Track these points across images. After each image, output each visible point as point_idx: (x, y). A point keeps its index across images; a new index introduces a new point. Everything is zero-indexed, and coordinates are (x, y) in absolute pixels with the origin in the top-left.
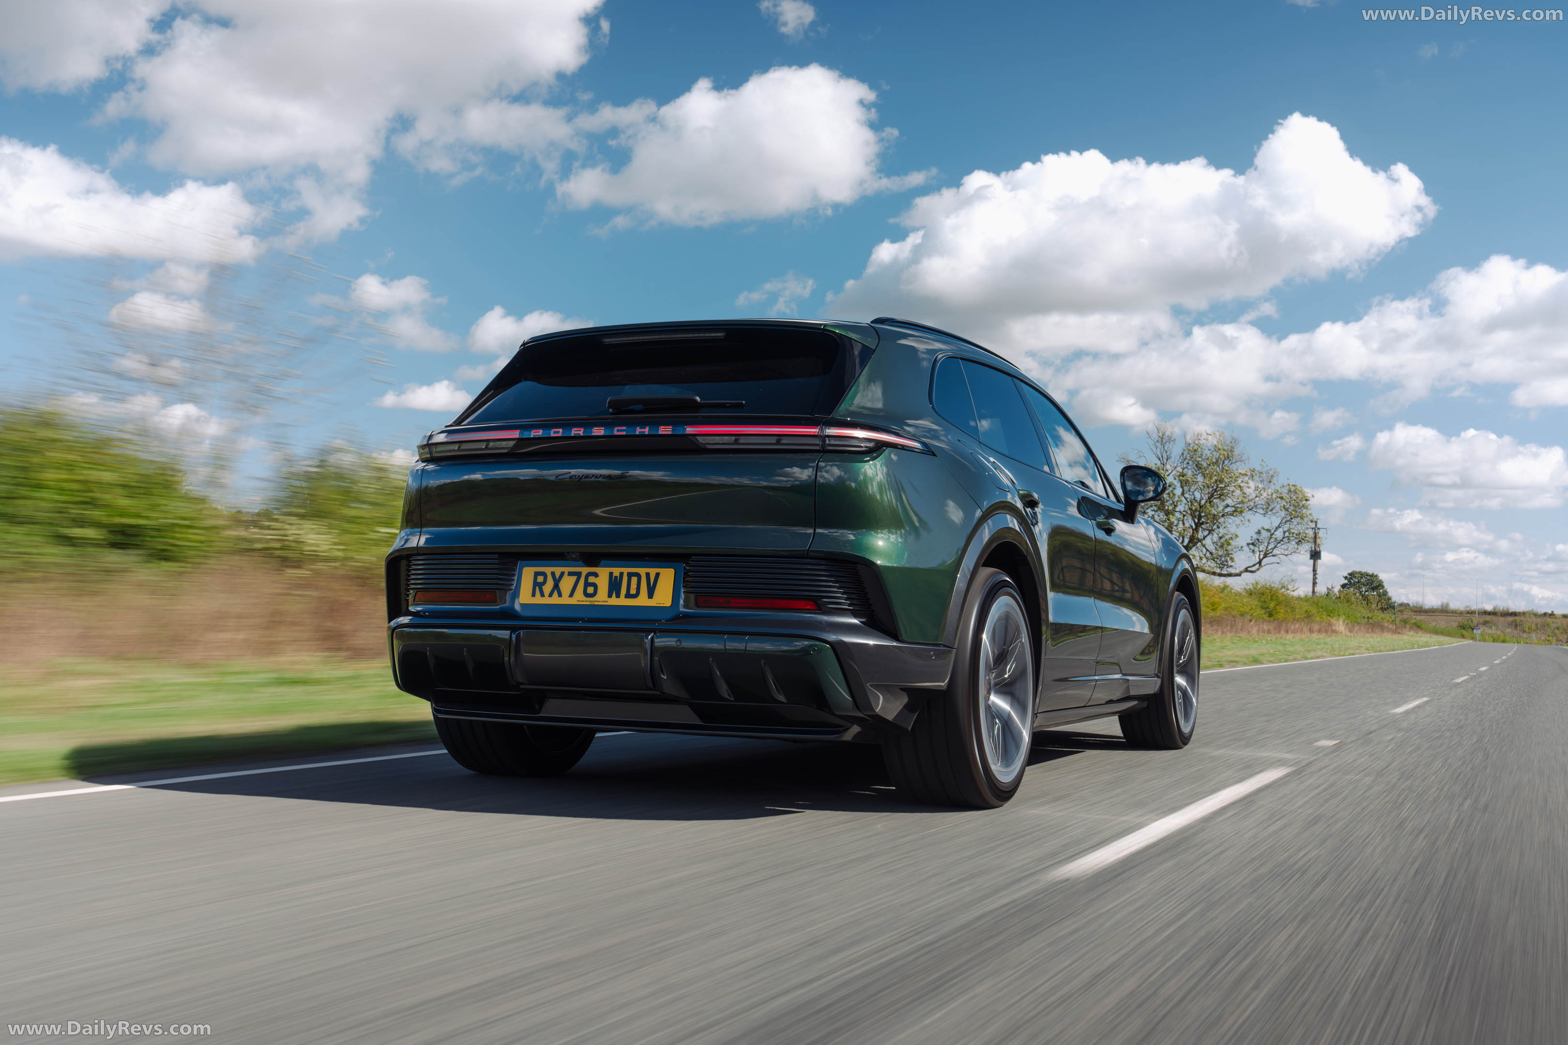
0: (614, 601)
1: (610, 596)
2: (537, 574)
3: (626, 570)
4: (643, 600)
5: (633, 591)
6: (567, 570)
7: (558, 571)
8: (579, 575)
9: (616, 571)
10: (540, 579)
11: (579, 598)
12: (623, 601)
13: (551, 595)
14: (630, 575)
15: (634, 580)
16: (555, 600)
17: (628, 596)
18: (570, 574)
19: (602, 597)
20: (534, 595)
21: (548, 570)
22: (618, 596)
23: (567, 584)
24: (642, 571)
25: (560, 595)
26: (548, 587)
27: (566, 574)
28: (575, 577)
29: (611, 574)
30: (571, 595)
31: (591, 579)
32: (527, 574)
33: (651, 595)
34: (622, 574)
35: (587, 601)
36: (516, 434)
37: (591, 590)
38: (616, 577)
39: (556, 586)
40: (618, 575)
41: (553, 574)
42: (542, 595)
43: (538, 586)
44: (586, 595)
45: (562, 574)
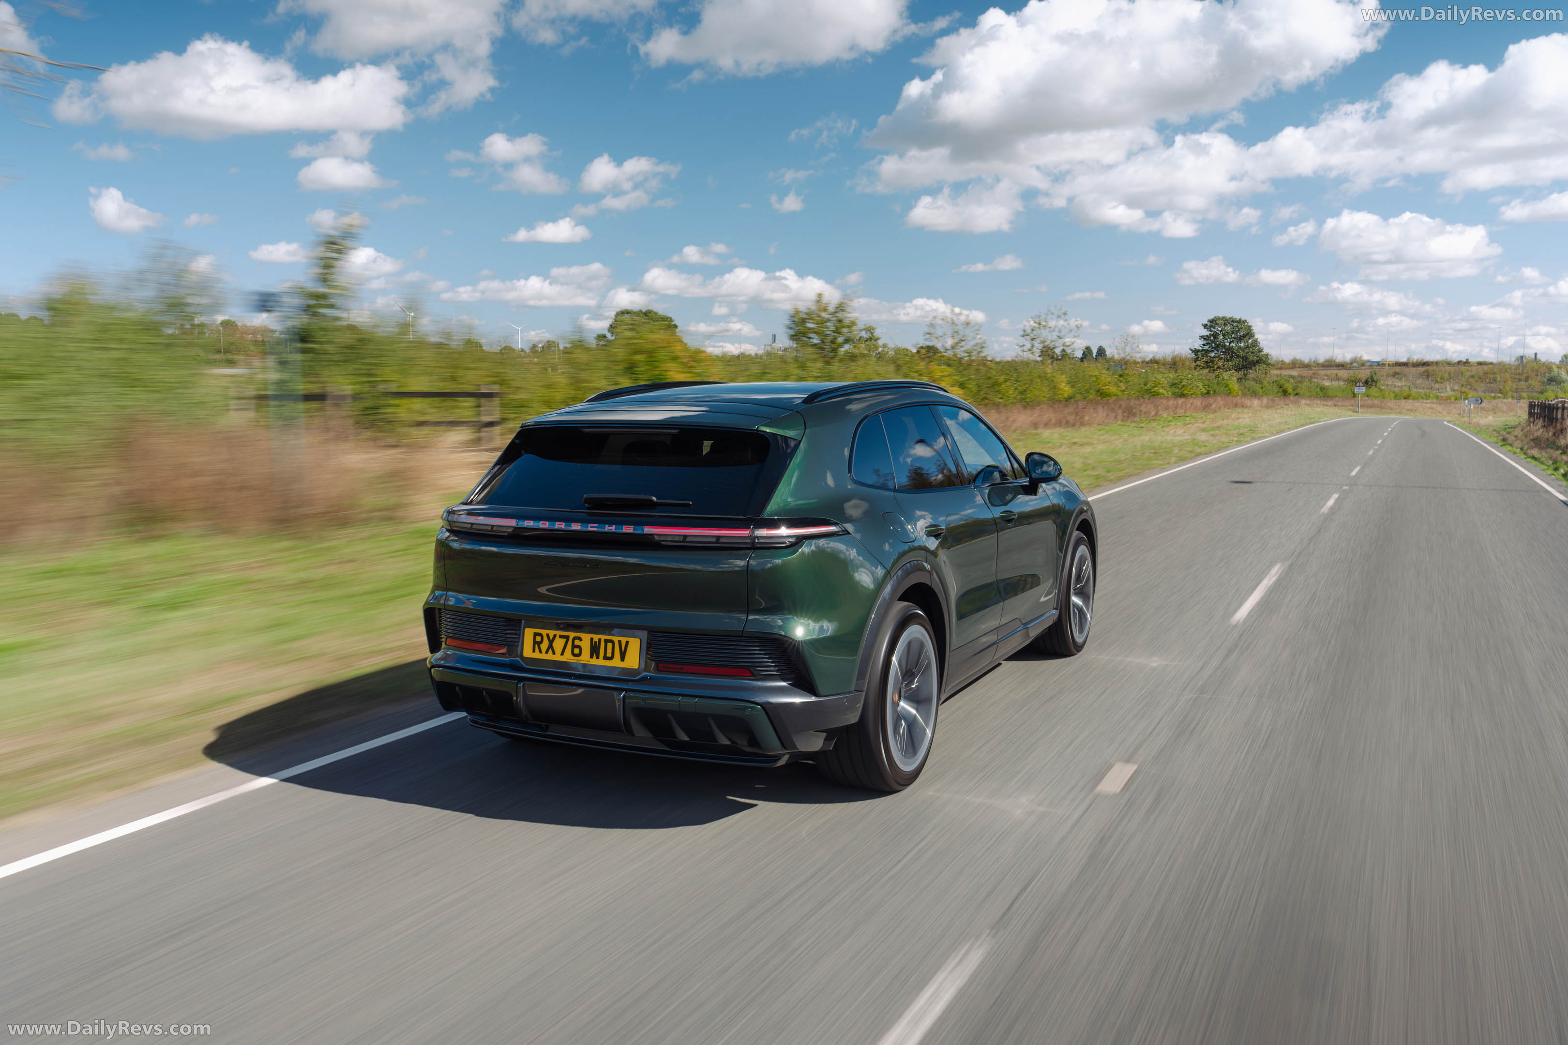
0: (594, 661)
1: (592, 657)
2: (536, 634)
3: (603, 637)
4: (616, 662)
5: (609, 655)
6: (558, 633)
7: (552, 633)
8: (567, 638)
9: (596, 637)
10: (538, 639)
11: (568, 657)
12: (601, 662)
13: (547, 652)
14: (606, 641)
15: (610, 645)
16: (550, 656)
17: (605, 658)
18: (561, 637)
19: (585, 657)
20: (534, 651)
21: (544, 632)
22: (598, 657)
23: (559, 644)
24: (616, 639)
25: (554, 653)
26: (545, 645)
27: (558, 636)
28: (564, 640)
29: (592, 639)
30: (562, 654)
31: (577, 642)
32: (529, 634)
33: (623, 659)
34: (600, 640)
35: (574, 660)
36: (513, 523)
37: (577, 651)
38: (596, 642)
39: (550, 646)
40: (597, 641)
41: (548, 635)
42: (541, 652)
43: (537, 644)
44: (574, 655)
45: (555, 636)
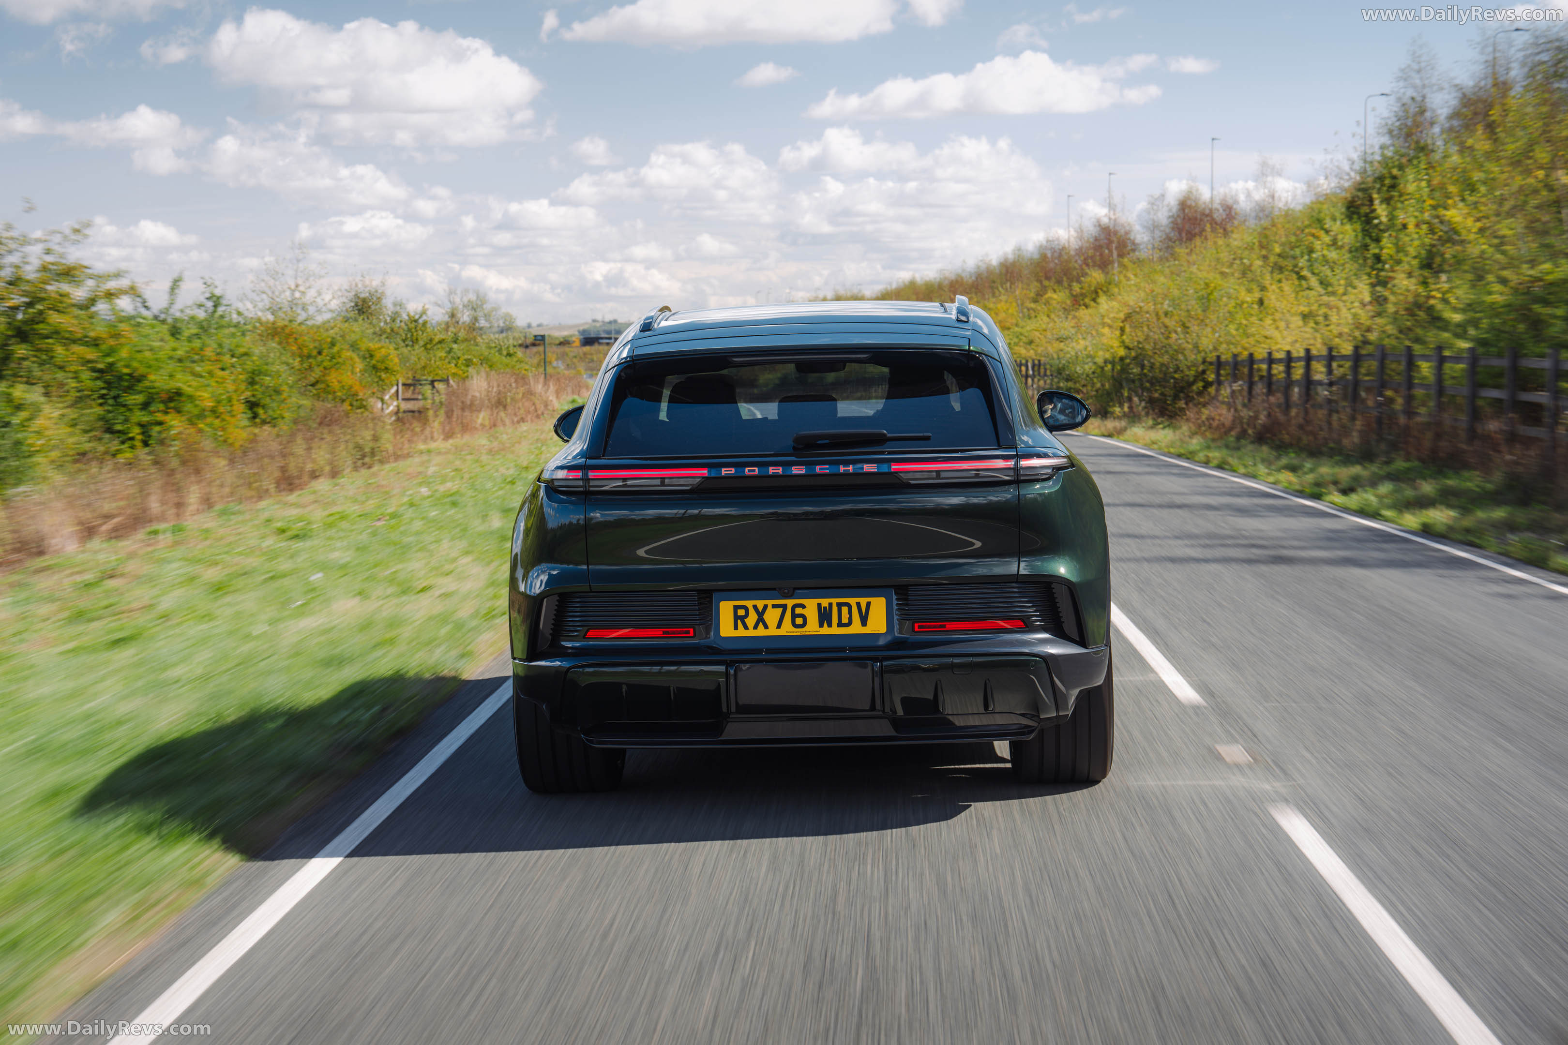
0: (826, 631)
1: (821, 626)
2: (736, 608)
3: (835, 601)
4: (856, 628)
5: (845, 620)
6: (770, 603)
7: (760, 604)
8: (784, 607)
9: (825, 602)
10: (741, 612)
11: (787, 629)
12: (835, 630)
13: (756, 627)
14: (840, 605)
15: (845, 610)
16: (761, 632)
17: (840, 624)
18: (774, 606)
19: (813, 627)
20: (736, 628)
21: (749, 604)
22: (830, 625)
23: (771, 616)
24: (852, 601)
25: (766, 627)
26: (752, 619)
28: (779, 610)
29: (819, 605)
30: (779, 627)
31: (799, 611)
32: (726, 608)
33: (864, 623)
34: (831, 604)
35: (797, 632)
36: (701, 473)
37: (800, 621)
38: (825, 608)
39: (760, 620)
40: (827, 606)
41: (755, 607)
42: (746, 628)
43: (739, 619)
44: (795, 626)
45: (766, 607)
